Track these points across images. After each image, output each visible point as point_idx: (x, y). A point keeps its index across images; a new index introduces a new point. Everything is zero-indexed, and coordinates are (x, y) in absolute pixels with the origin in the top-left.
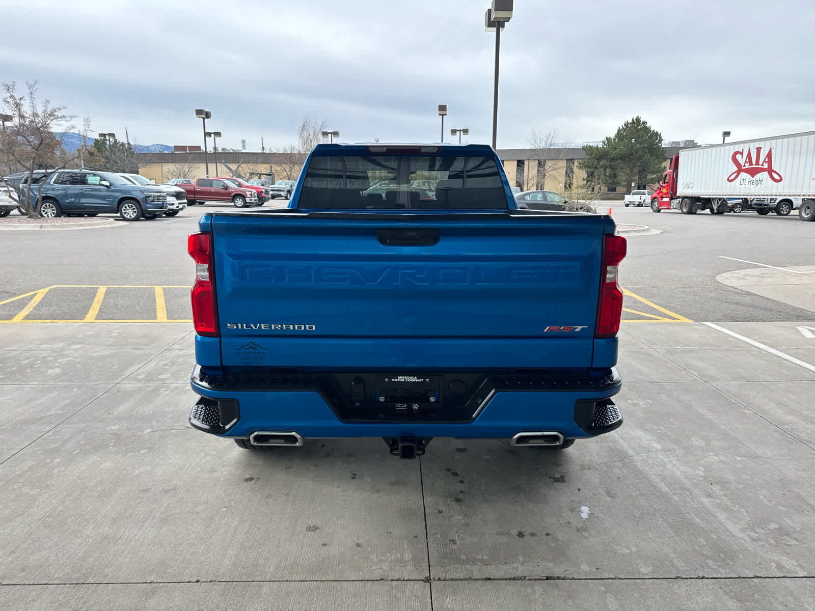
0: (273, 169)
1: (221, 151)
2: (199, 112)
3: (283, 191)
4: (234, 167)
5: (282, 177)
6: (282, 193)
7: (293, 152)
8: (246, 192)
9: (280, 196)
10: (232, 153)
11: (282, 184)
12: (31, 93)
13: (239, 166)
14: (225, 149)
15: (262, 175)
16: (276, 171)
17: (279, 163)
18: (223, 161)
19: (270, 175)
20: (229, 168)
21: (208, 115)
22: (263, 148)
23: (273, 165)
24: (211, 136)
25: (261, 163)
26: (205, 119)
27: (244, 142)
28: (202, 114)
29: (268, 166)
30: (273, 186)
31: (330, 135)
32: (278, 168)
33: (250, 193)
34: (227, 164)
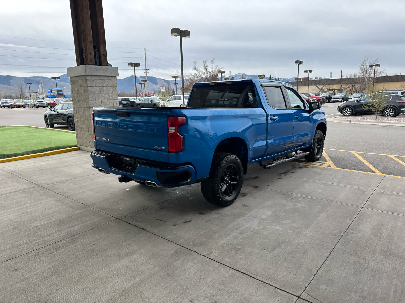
0: (342, 87)
1: (319, 79)
2: (296, 62)
3: (340, 98)
4: (320, 87)
5: (347, 91)
6: (339, 100)
7: (355, 77)
8: (311, 100)
9: (338, 101)
10: (324, 80)
11: (340, 95)
12: (212, 64)
13: (324, 86)
14: (321, 78)
15: (335, 91)
16: (344, 88)
17: (346, 84)
18: (316, 84)
19: (340, 90)
20: (318, 88)
21: (301, 63)
22: (342, 76)
23: (343, 85)
24: (307, 72)
25: (333, 84)
26: (299, 65)
27: (331, 73)
28: (298, 63)
29: (340, 85)
30: (334, 96)
31: (374, 66)
32: (345, 87)
33: (313, 100)
34: (318, 86)
